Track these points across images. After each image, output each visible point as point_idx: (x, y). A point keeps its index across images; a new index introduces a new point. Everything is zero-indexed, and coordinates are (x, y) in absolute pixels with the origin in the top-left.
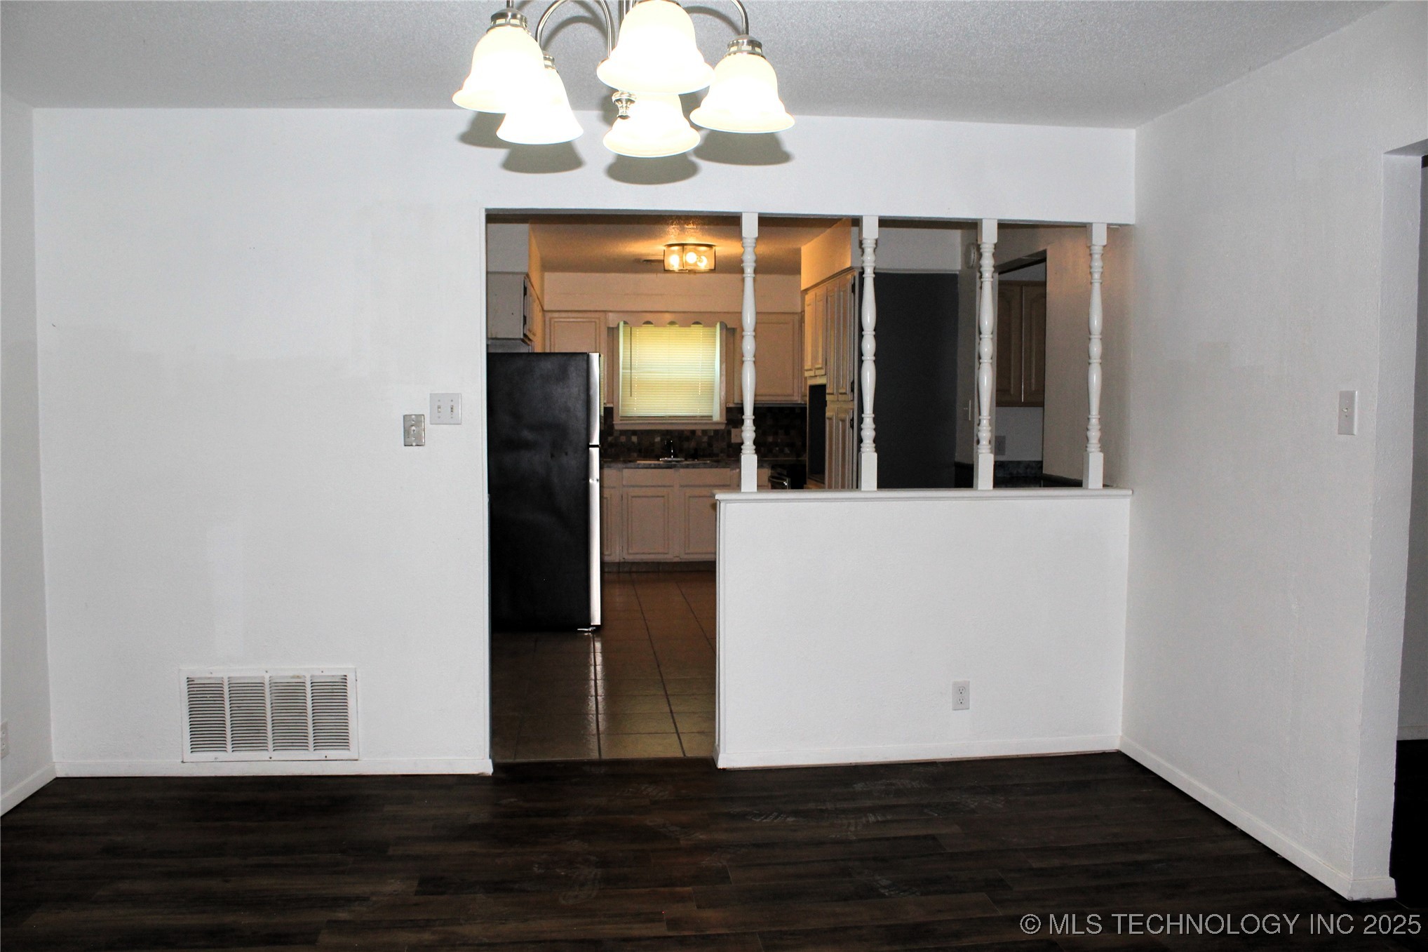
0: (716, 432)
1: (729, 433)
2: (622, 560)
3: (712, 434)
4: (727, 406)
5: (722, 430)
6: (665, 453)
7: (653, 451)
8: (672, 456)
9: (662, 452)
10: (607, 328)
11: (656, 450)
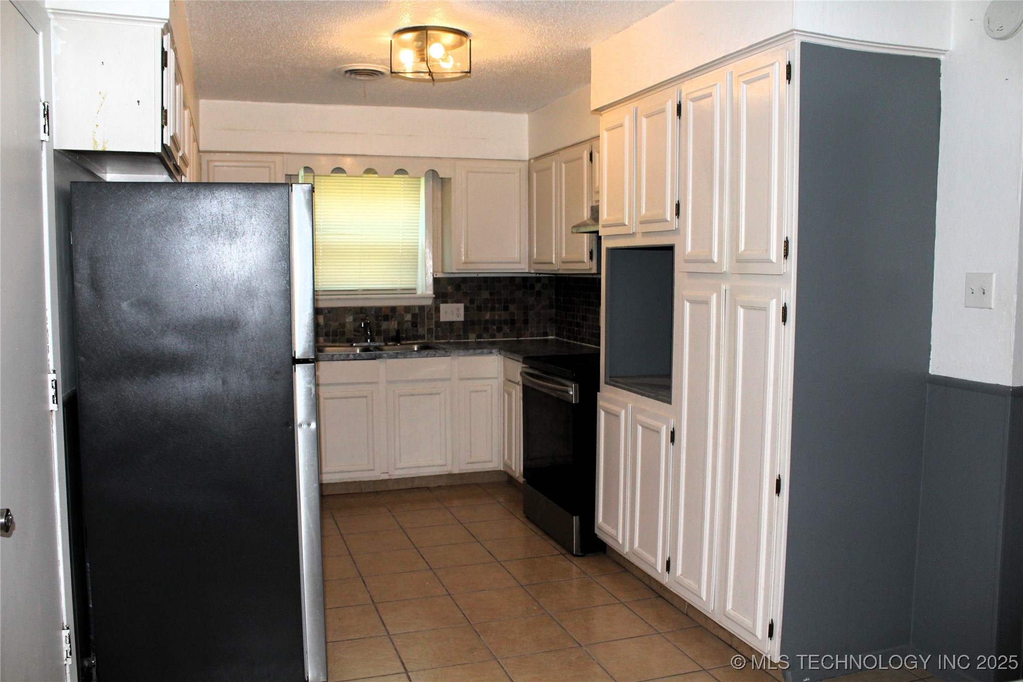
0: (422, 308)
1: (438, 310)
3: (417, 311)
4: (435, 276)
5: (428, 306)
6: (359, 336)
7: (343, 333)
8: (369, 340)
9: (355, 335)
10: (284, 176)
11: (347, 333)
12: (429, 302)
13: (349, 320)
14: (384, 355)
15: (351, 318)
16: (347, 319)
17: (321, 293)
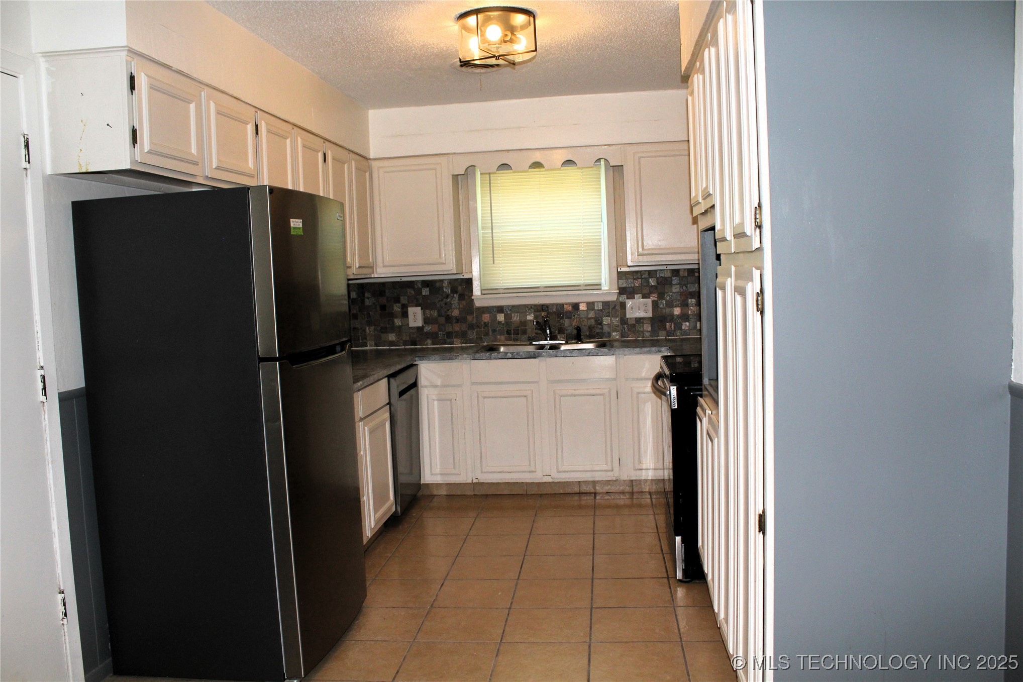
0: (606, 304)
1: (623, 305)
2: (475, 481)
3: (600, 307)
4: (619, 270)
5: (613, 302)
6: (540, 334)
7: (525, 332)
8: (548, 338)
9: (536, 334)
10: (451, 176)
11: (529, 331)
12: (614, 298)
13: (530, 317)
15: (533, 315)
16: (528, 317)
17: (502, 291)
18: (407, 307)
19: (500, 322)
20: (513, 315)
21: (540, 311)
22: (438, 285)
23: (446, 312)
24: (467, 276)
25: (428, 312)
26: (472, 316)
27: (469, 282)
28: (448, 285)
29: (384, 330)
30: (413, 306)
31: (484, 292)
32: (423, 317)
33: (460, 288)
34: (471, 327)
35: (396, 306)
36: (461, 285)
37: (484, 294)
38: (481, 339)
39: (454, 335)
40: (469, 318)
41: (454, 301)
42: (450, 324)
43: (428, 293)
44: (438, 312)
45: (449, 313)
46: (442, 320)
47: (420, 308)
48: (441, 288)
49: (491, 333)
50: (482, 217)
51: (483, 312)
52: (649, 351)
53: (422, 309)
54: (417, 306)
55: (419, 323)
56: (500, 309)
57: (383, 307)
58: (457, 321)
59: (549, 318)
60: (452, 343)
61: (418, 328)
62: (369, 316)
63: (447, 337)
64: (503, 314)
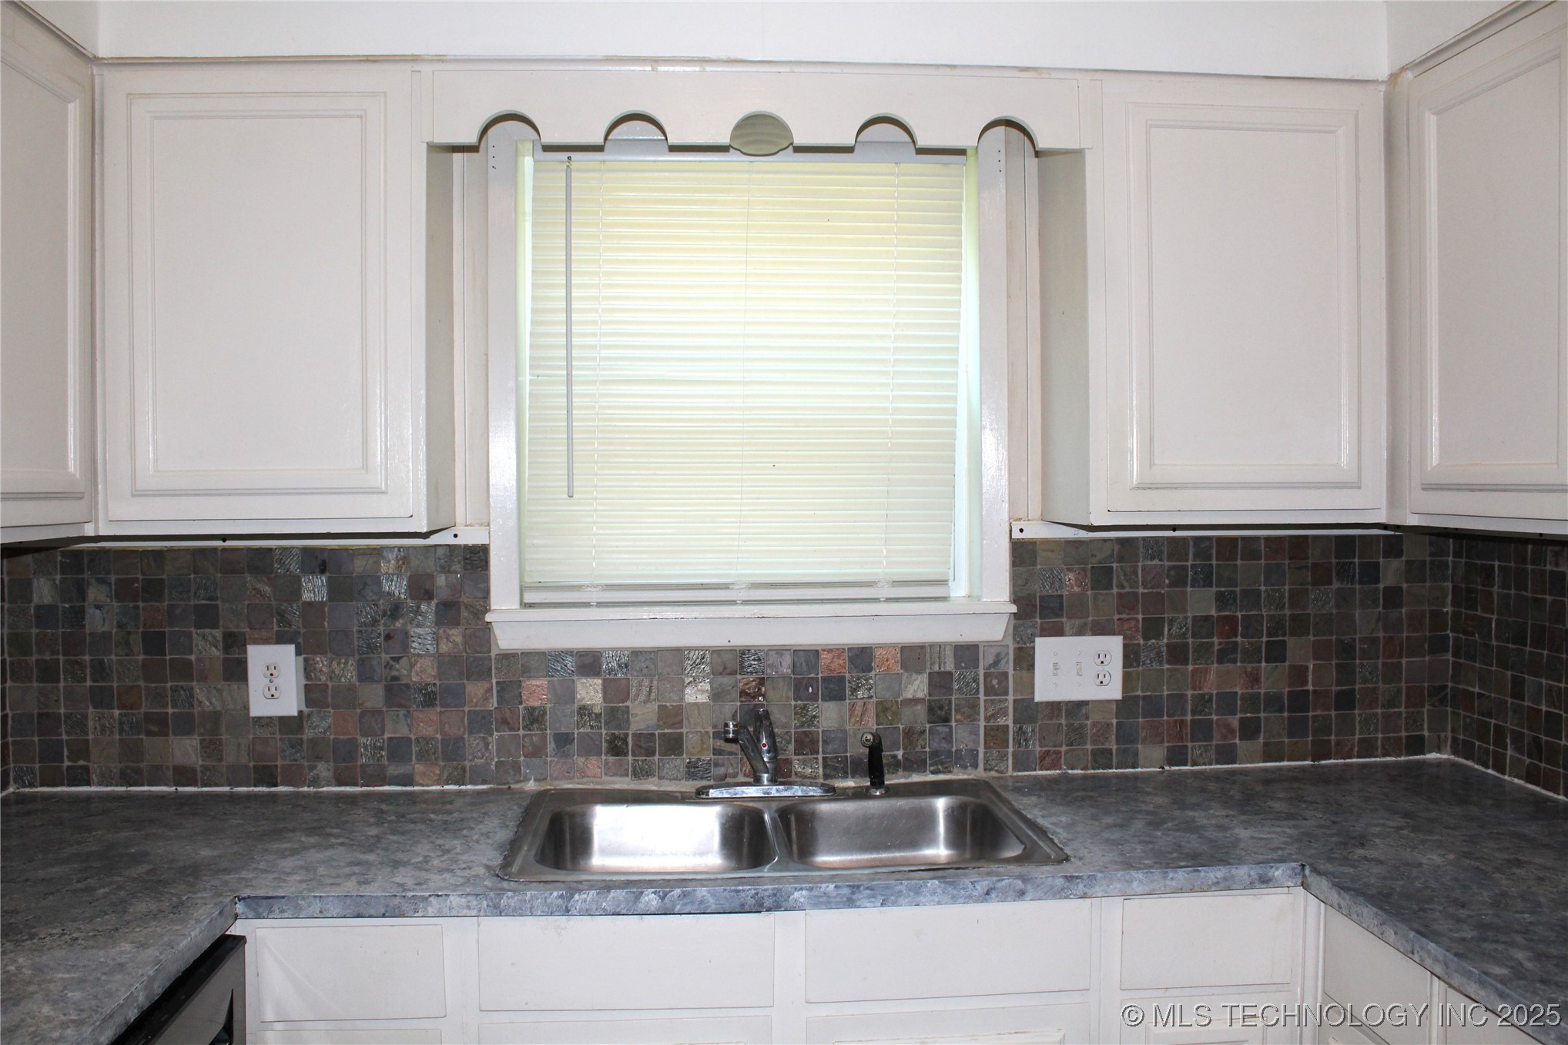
1: (1026, 658)
4: (1016, 535)
5: (990, 644)
7: (674, 745)
8: (765, 776)
11: (691, 741)
12: (996, 632)
13: (697, 694)
14: (797, 894)
15: (708, 687)
16: (688, 691)
17: (595, 596)
18: (245, 645)
19: (584, 711)
20: (634, 683)
21: (734, 673)
22: (359, 565)
23: (387, 666)
24: (469, 537)
25: (321, 662)
26: (486, 685)
27: (476, 558)
28: (399, 568)
29: (159, 725)
30: (266, 641)
31: (529, 598)
32: (304, 682)
33: (441, 580)
34: (480, 722)
35: (204, 637)
36: (446, 569)
37: (531, 606)
38: (516, 767)
39: (415, 749)
40: (474, 690)
41: (419, 626)
42: (402, 712)
43: (322, 595)
44: (361, 663)
45: (401, 669)
46: (373, 696)
47: (292, 647)
48: (373, 579)
49: (551, 746)
50: (534, 323)
51: (526, 671)
52: (1225, 879)
53: (298, 653)
54: (281, 639)
55: (289, 704)
56: (589, 662)
57: (154, 643)
58: (429, 699)
59: (764, 696)
60: (408, 780)
61: (284, 721)
62: (100, 671)
63: (392, 757)
64: (600, 681)
